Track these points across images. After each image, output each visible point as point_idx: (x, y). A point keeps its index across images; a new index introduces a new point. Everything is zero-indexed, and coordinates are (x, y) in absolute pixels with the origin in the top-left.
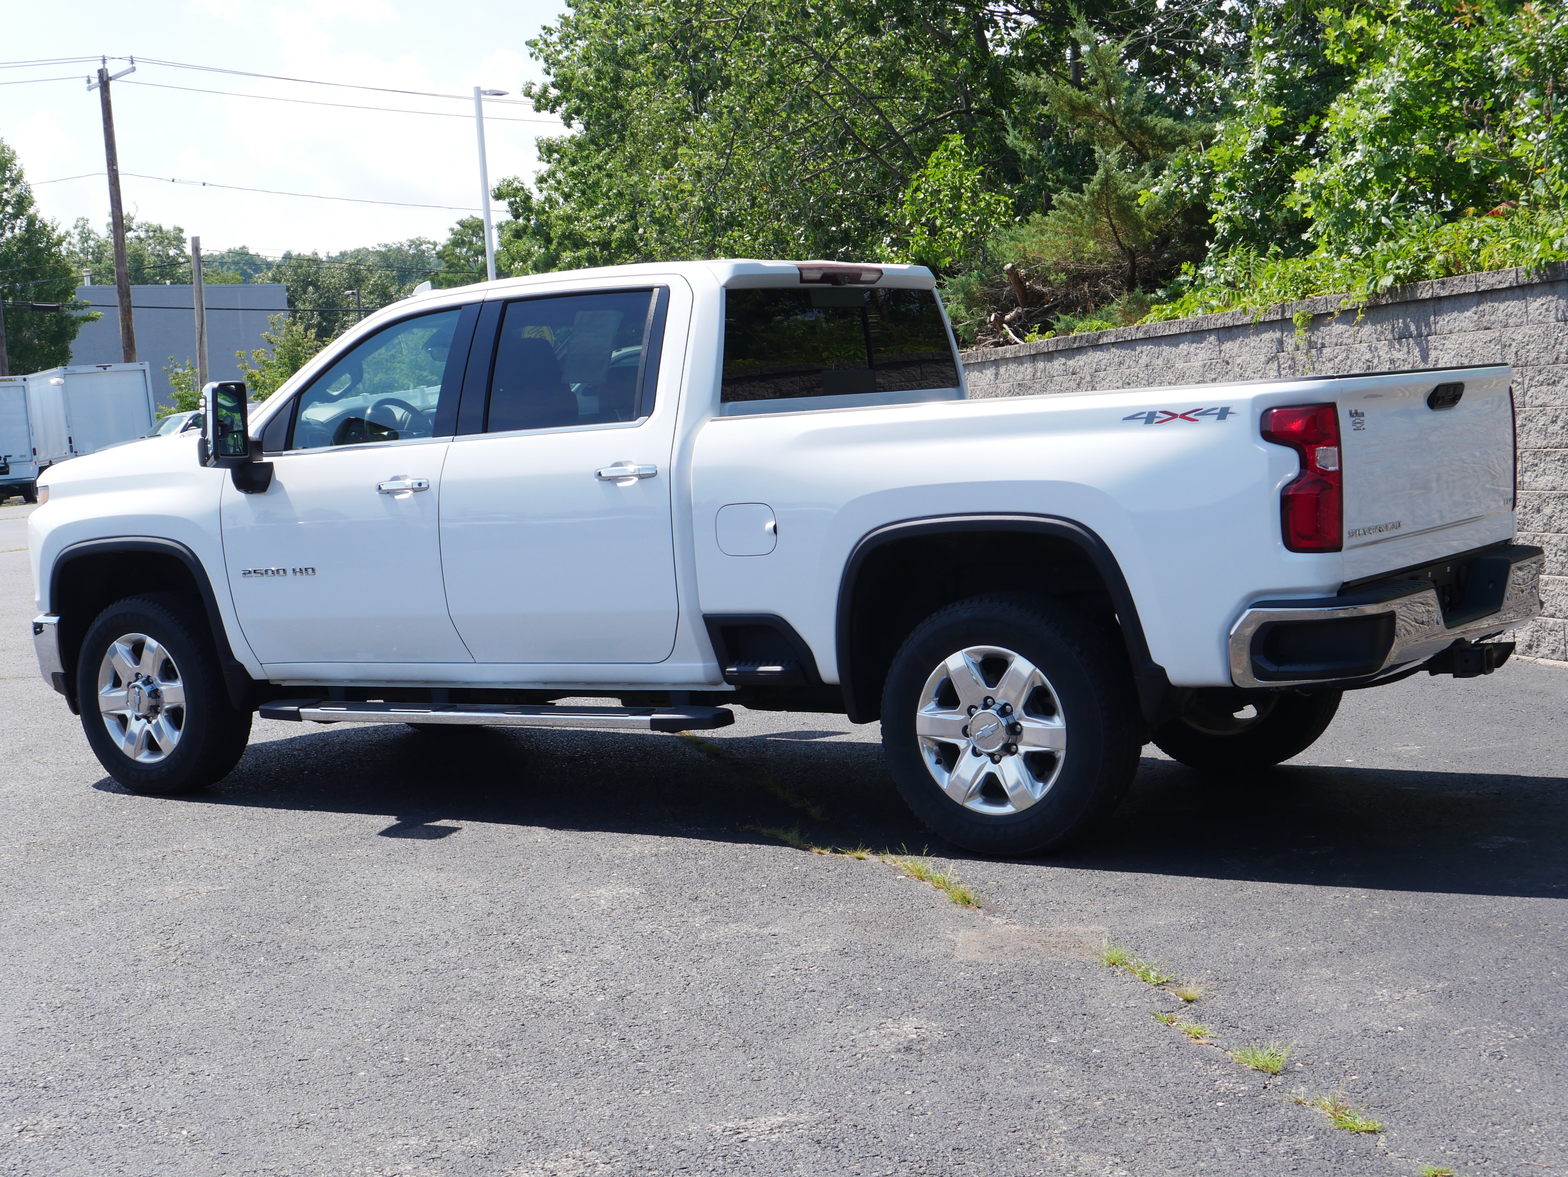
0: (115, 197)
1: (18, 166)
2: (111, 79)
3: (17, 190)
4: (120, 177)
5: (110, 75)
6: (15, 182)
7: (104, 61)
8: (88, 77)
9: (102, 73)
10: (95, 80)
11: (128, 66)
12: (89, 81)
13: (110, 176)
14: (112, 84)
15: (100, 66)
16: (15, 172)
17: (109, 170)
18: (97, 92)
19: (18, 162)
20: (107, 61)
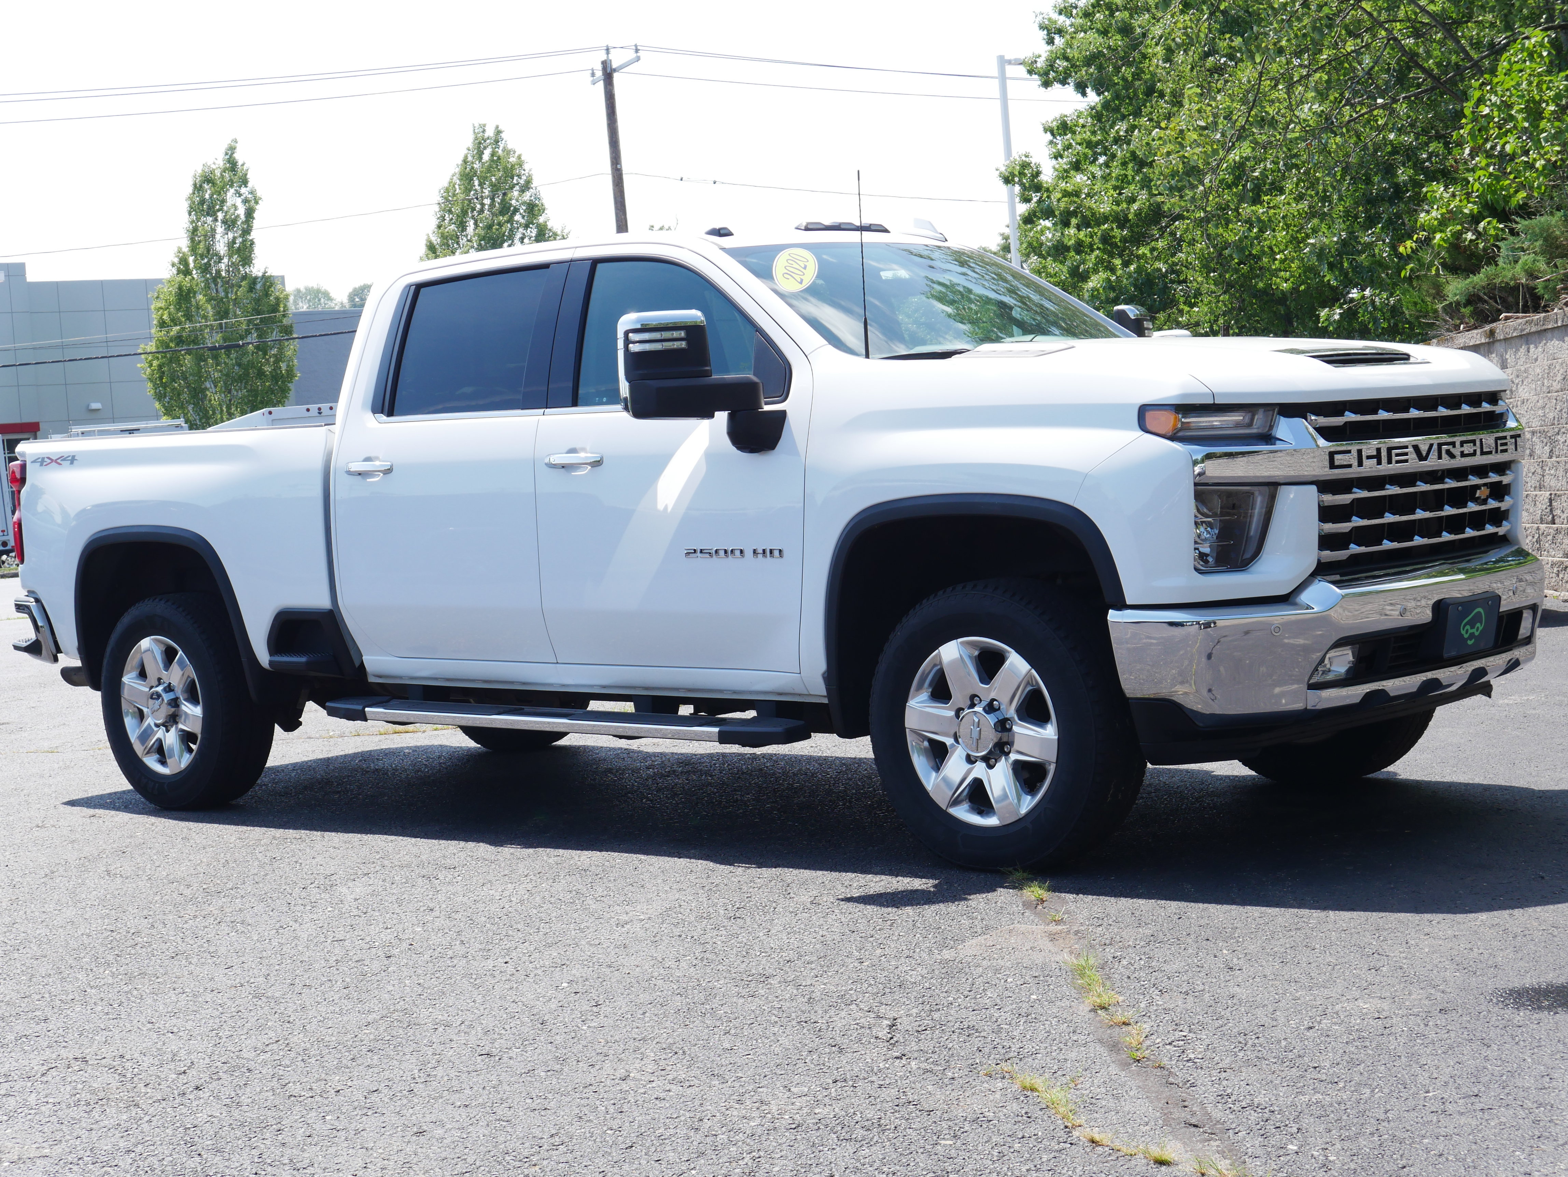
0: (619, 199)
1: (527, 171)
2: (615, 70)
3: (527, 197)
4: (625, 177)
5: (614, 67)
6: (526, 187)
7: (608, 50)
8: (593, 70)
9: (605, 64)
10: (599, 74)
11: (633, 55)
12: (593, 75)
13: (614, 177)
14: (616, 76)
15: (604, 57)
16: (524, 178)
17: (612, 169)
18: (601, 85)
19: (526, 167)
20: (612, 51)
